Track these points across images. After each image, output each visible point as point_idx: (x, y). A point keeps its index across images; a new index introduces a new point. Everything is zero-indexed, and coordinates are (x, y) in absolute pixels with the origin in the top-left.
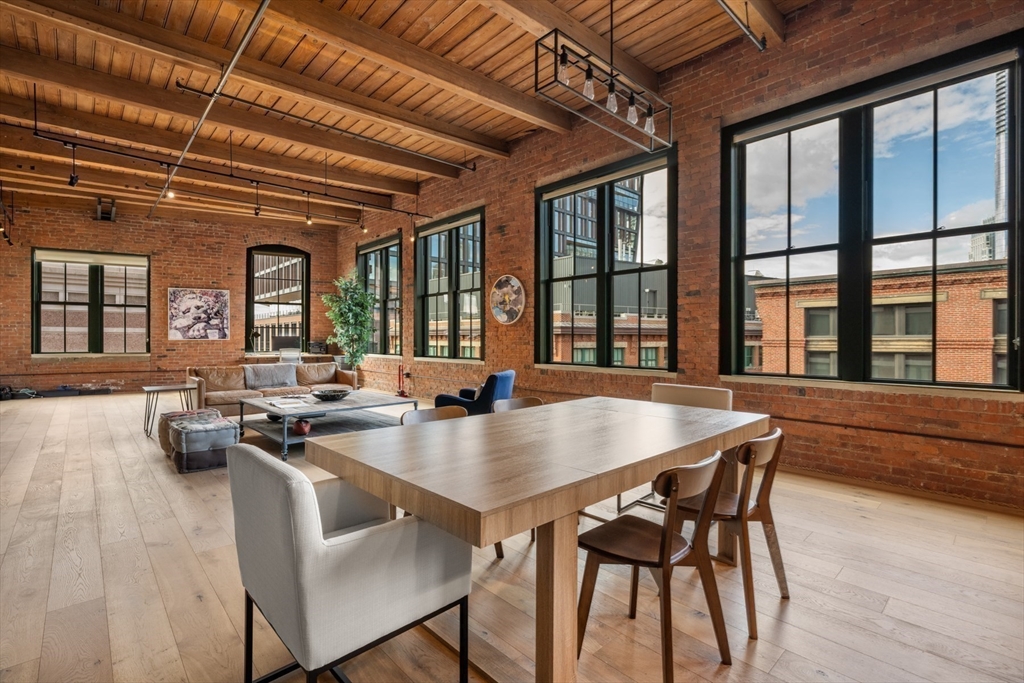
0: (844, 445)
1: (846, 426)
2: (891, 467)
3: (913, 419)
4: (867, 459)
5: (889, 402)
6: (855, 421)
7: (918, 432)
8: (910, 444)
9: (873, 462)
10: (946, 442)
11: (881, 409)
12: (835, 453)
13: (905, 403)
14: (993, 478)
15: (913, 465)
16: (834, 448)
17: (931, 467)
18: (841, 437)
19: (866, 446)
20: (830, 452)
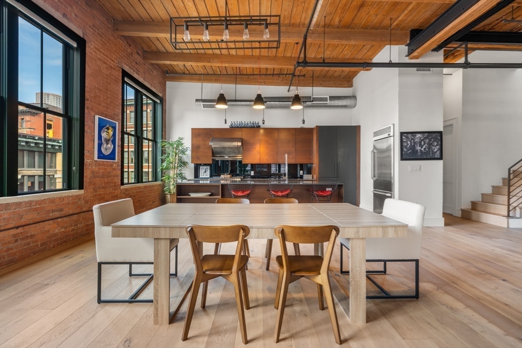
0: (16, 241)
1: (17, 228)
2: (39, 243)
3: (49, 212)
4: (29, 244)
5: (39, 205)
6: (23, 221)
7: (50, 218)
8: (47, 226)
9: (31, 244)
10: (59, 220)
11: (36, 210)
12: (12, 249)
13: (46, 204)
14: (73, 230)
15: (49, 237)
16: (10, 246)
17: (55, 235)
18: (14, 236)
19: (28, 236)
20: (8, 250)
